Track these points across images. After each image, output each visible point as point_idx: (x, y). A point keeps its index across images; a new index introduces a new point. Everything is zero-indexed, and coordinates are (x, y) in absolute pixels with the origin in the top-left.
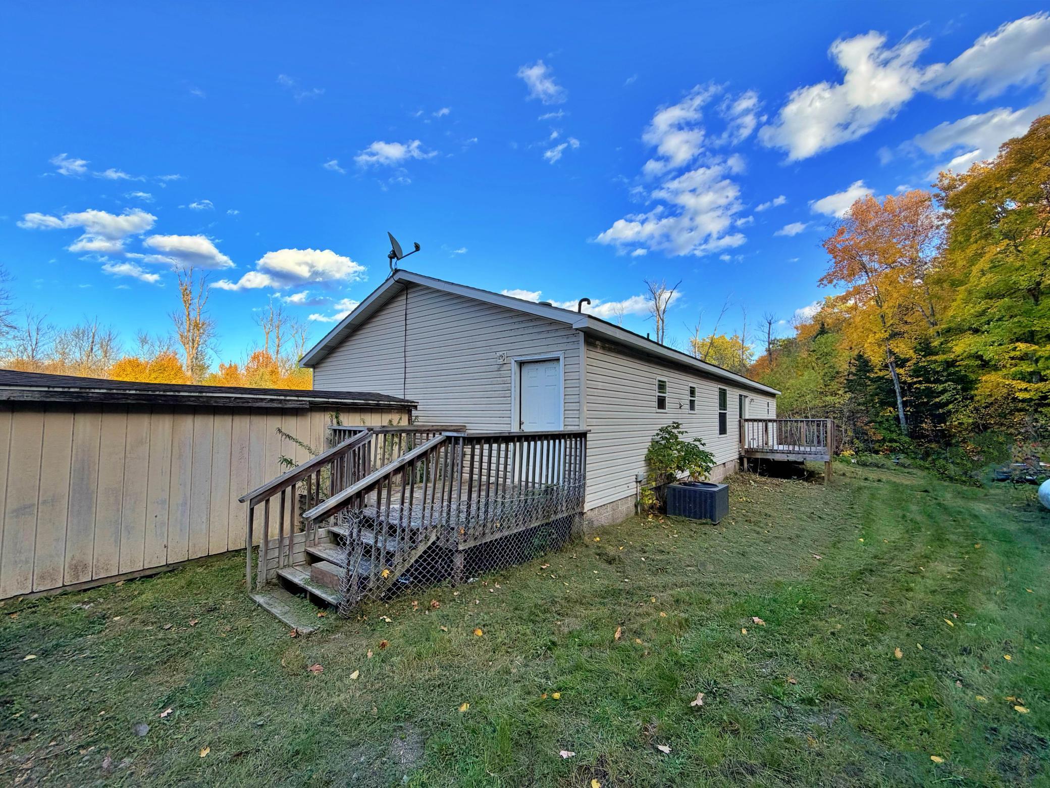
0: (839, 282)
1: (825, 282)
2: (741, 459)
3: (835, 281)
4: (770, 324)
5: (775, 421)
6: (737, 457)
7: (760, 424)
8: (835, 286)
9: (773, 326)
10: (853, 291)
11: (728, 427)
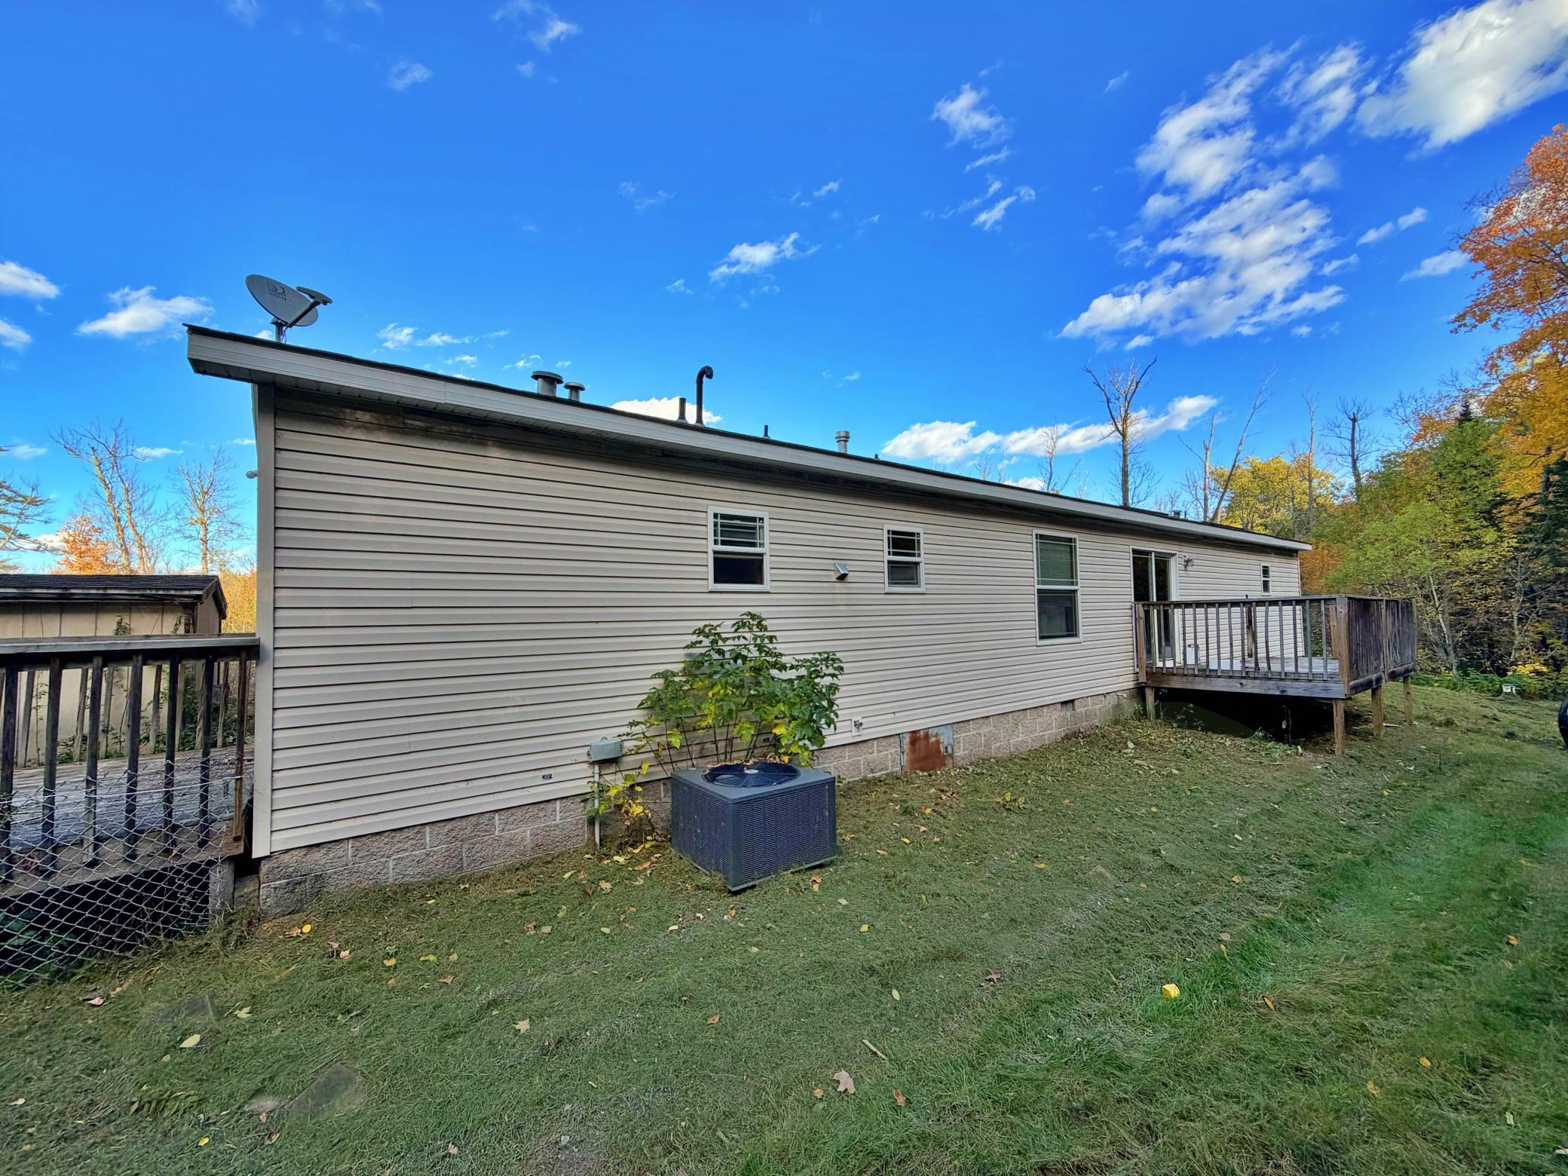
0: (1503, 316)
1: (1469, 320)
2: (1139, 692)
3: (1494, 316)
4: (1354, 420)
5: (1298, 602)
6: (1131, 685)
7: (1236, 610)
8: (1495, 326)
9: (1361, 424)
10: (1543, 329)
11: (1081, 621)
